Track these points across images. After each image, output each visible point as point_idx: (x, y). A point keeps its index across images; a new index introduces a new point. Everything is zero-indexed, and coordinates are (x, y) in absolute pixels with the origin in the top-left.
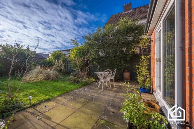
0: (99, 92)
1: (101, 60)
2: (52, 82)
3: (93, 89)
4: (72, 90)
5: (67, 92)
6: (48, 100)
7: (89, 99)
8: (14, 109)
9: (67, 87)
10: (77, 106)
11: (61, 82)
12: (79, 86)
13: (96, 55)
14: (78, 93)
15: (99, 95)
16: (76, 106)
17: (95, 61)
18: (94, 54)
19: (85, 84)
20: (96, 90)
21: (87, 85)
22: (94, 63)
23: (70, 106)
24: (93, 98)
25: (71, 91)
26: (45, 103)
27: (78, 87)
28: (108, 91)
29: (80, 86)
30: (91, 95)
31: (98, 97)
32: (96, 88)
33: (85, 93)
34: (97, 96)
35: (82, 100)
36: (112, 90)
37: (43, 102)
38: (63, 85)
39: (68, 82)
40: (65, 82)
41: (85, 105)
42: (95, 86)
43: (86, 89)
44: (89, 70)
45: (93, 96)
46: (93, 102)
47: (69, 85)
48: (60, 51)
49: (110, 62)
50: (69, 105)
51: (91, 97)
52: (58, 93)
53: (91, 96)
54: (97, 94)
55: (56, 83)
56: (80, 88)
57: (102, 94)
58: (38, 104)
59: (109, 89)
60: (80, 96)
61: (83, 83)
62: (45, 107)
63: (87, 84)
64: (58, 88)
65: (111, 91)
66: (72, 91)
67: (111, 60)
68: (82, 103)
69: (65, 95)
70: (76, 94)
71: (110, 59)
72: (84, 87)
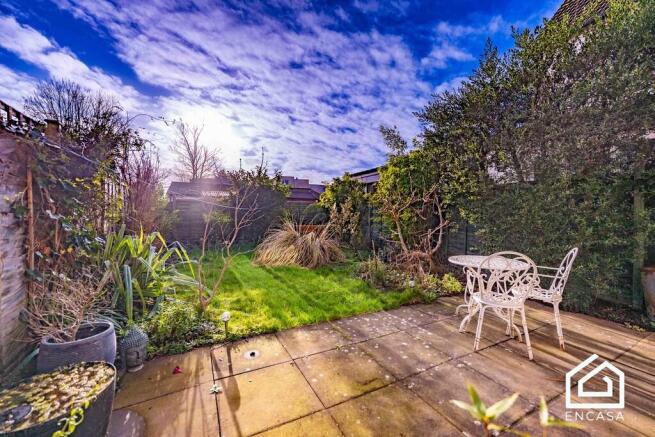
0: (457, 352)
1: (496, 200)
2: (313, 274)
3: (437, 329)
4: (353, 314)
5: (335, 319)
6: (271, 333)
7: (397, 372)
8: (194, 337)
9: (343, 300)
10: (336, 390)
11: (336, 278)
12: (383, 302)
13: (468, 181)
14: (367, 329)
15: (448, 367)
16: (332, 388)
17: (467, 205)
18: (462, 179)
19: (410, 298)
20: (448, 335)
21: (417, 303)
22: (463, 214)
23: (314, 377)
24: (416, 374)
25: (349, 318)
26: (259, 341)
27: (380, 306)
28: (512, 361)
29: (390, 301)
30: (413, 356)
31: (439, 376)
32: (452, 329)
33: (392, 337)
34: (436, 368)
35: (368, 368)
36: (535, 361)
37: (257, 335)
38: (336, 287)
39: (355, 282)
40: (346, 279)
41: (366, 393)
42: (451, 313)
43: (406, 318)
44: (439, 242)
45: (421, 362)
46: (404, 397)
47: (353, 292)
48: (352, 176)
49: (547, 211)
50: (313, 372)
51: (408, 368)
52: (306, 317)
53: (411, 363)
54: (439, 361)
55: (322, 278)
56: (386, 310)
57: (467, 368)
58: (244, 338)
59: (520, 346)
60: (367, 345)
61: (403, 295)
62: (253, 354)
63: (417, 300)
64: (318, 297)
65: (525, 366)
66: (355, 316)
67: (553, 202)
68: (358, 382)
69: (322, 329)
70: (361, 334)
71: (548, 193)
72: (405, 310)
